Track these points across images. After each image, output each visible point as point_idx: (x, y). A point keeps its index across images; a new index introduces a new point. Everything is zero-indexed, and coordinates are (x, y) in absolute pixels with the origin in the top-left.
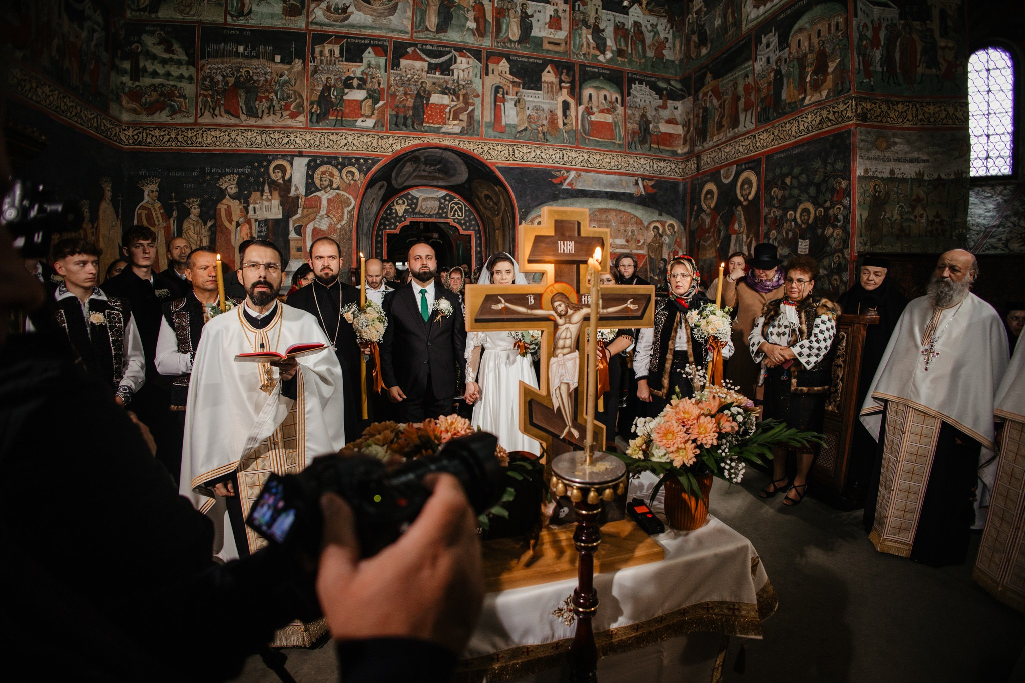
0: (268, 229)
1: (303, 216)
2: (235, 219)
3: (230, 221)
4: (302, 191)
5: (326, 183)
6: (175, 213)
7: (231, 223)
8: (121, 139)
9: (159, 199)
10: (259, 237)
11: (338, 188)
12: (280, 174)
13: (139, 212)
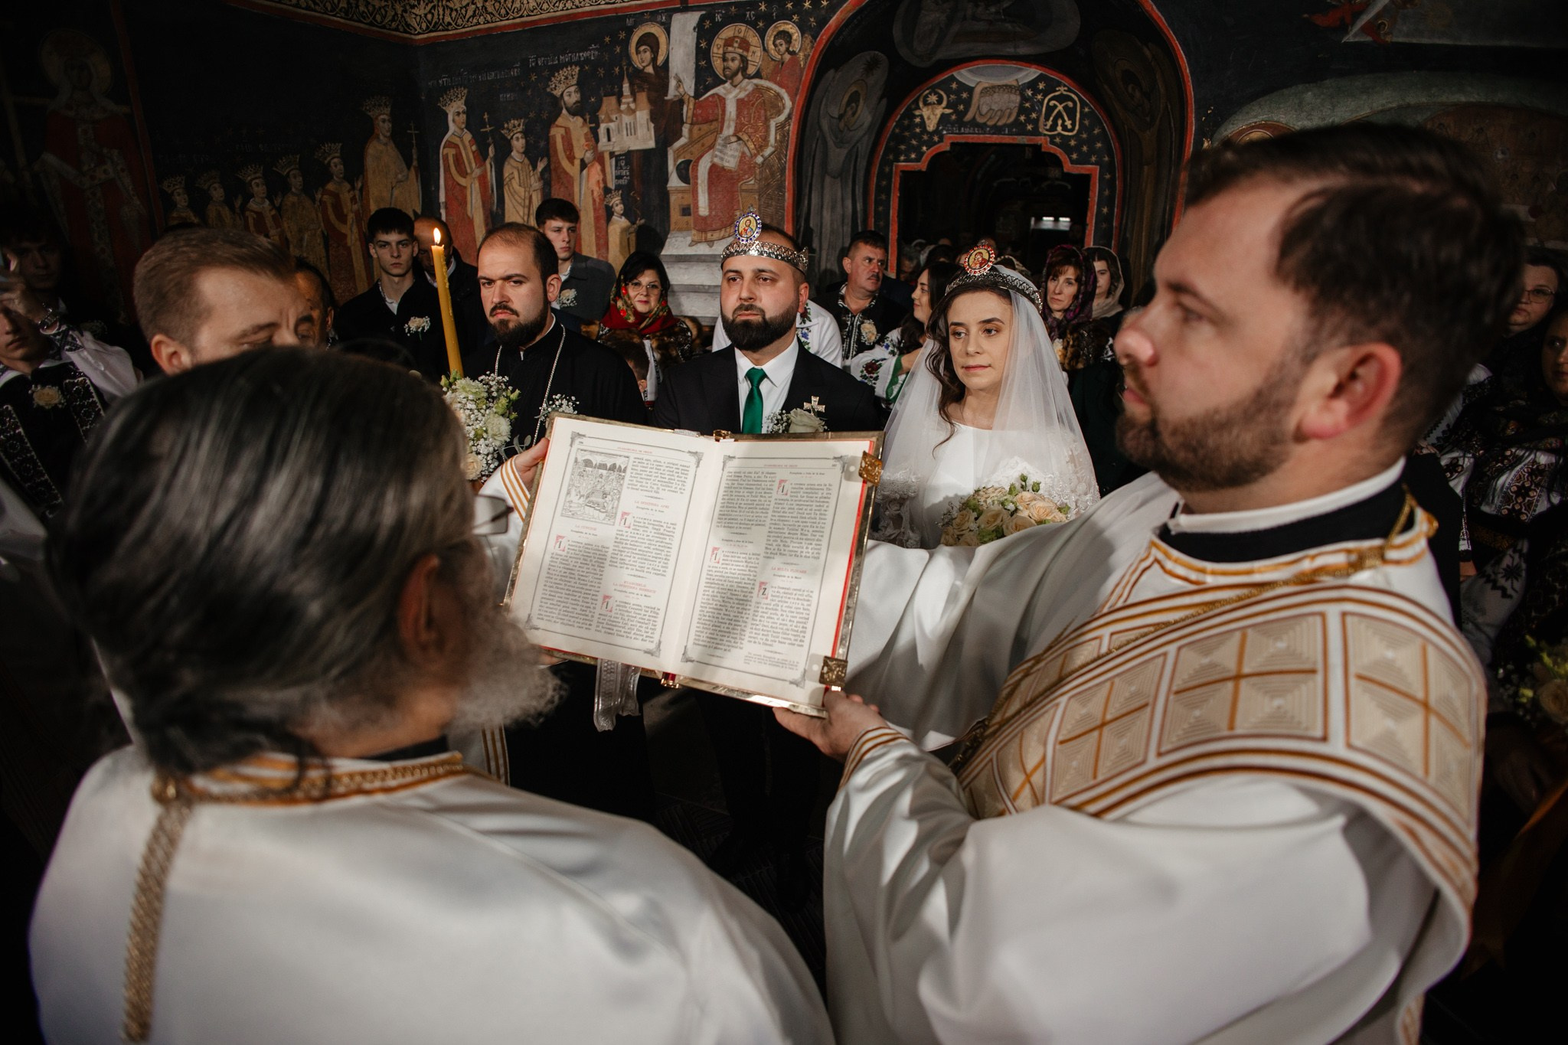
0: (631, 171)
1: (692, 142)
2: (578, 154)
3: (571, 159)
4: (689, 87)
5: (734, 65)
6: (491, 151)
7: (572, 163)
8: (408, 25)
9: (468, 127)
10: (618, 187)
11: (758, 75)
12: (648, 56)
13: (445, 152)
